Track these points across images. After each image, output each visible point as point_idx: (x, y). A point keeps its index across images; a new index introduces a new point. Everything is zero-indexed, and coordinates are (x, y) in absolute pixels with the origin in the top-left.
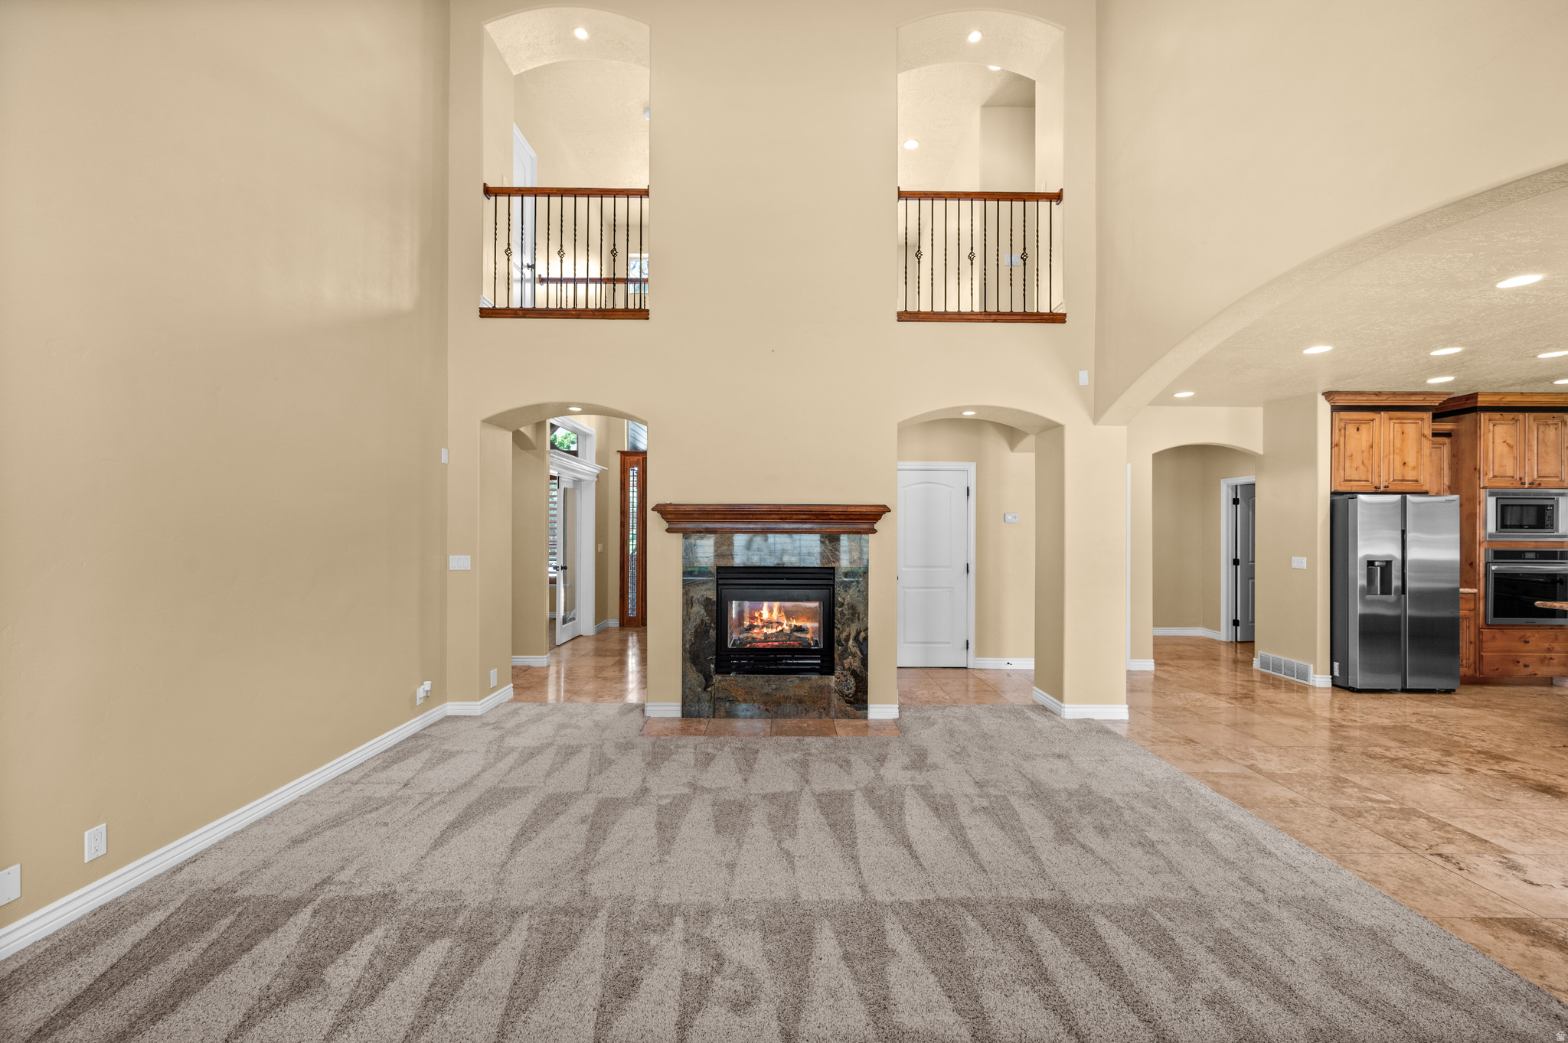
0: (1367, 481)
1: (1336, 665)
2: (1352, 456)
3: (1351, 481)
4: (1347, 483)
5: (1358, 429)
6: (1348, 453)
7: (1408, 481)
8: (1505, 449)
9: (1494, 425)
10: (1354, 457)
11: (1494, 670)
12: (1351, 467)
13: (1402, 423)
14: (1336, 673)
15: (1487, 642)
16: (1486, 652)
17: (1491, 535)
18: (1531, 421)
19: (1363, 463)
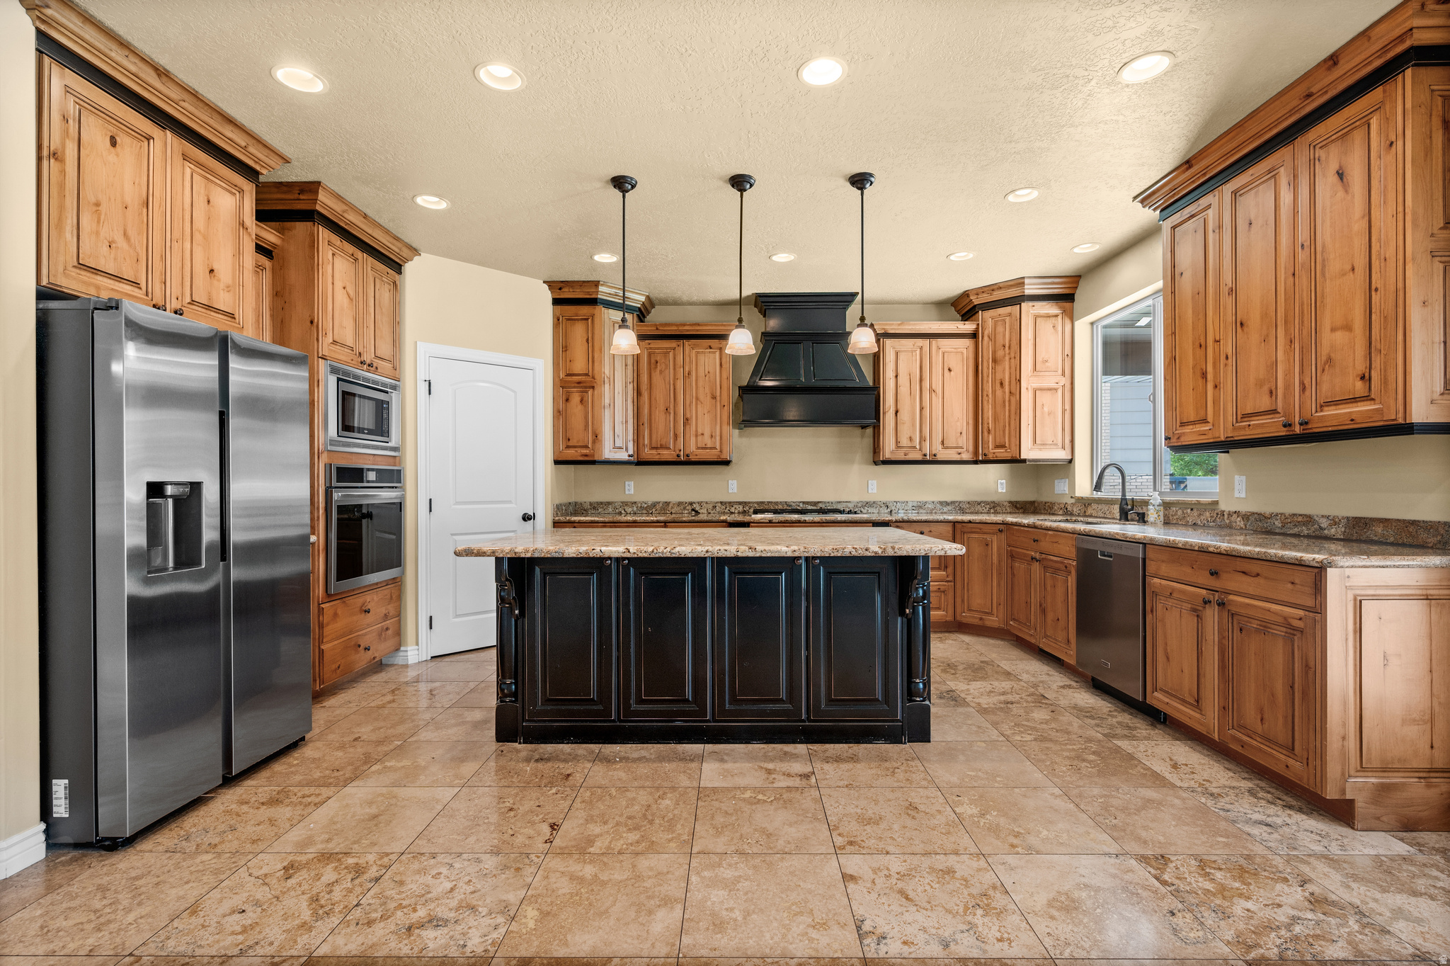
0: (136, 284)
1: (60, 787)
2: (98, 204)
3: (96, 271)
4: (86, 276)
5: (113, 143)
6: (88, 195)
7: (218, 311)
8: (346, 300)
9: (333, 255)
10: (103, 208)
11: (336, 670)
12: (97, 233)
13: (207, 179)
14: (60, 809)
15: (328, 624)
16: (327, 642)
17: (333, 442)
18: (369, 268)
19: (125, 234)
